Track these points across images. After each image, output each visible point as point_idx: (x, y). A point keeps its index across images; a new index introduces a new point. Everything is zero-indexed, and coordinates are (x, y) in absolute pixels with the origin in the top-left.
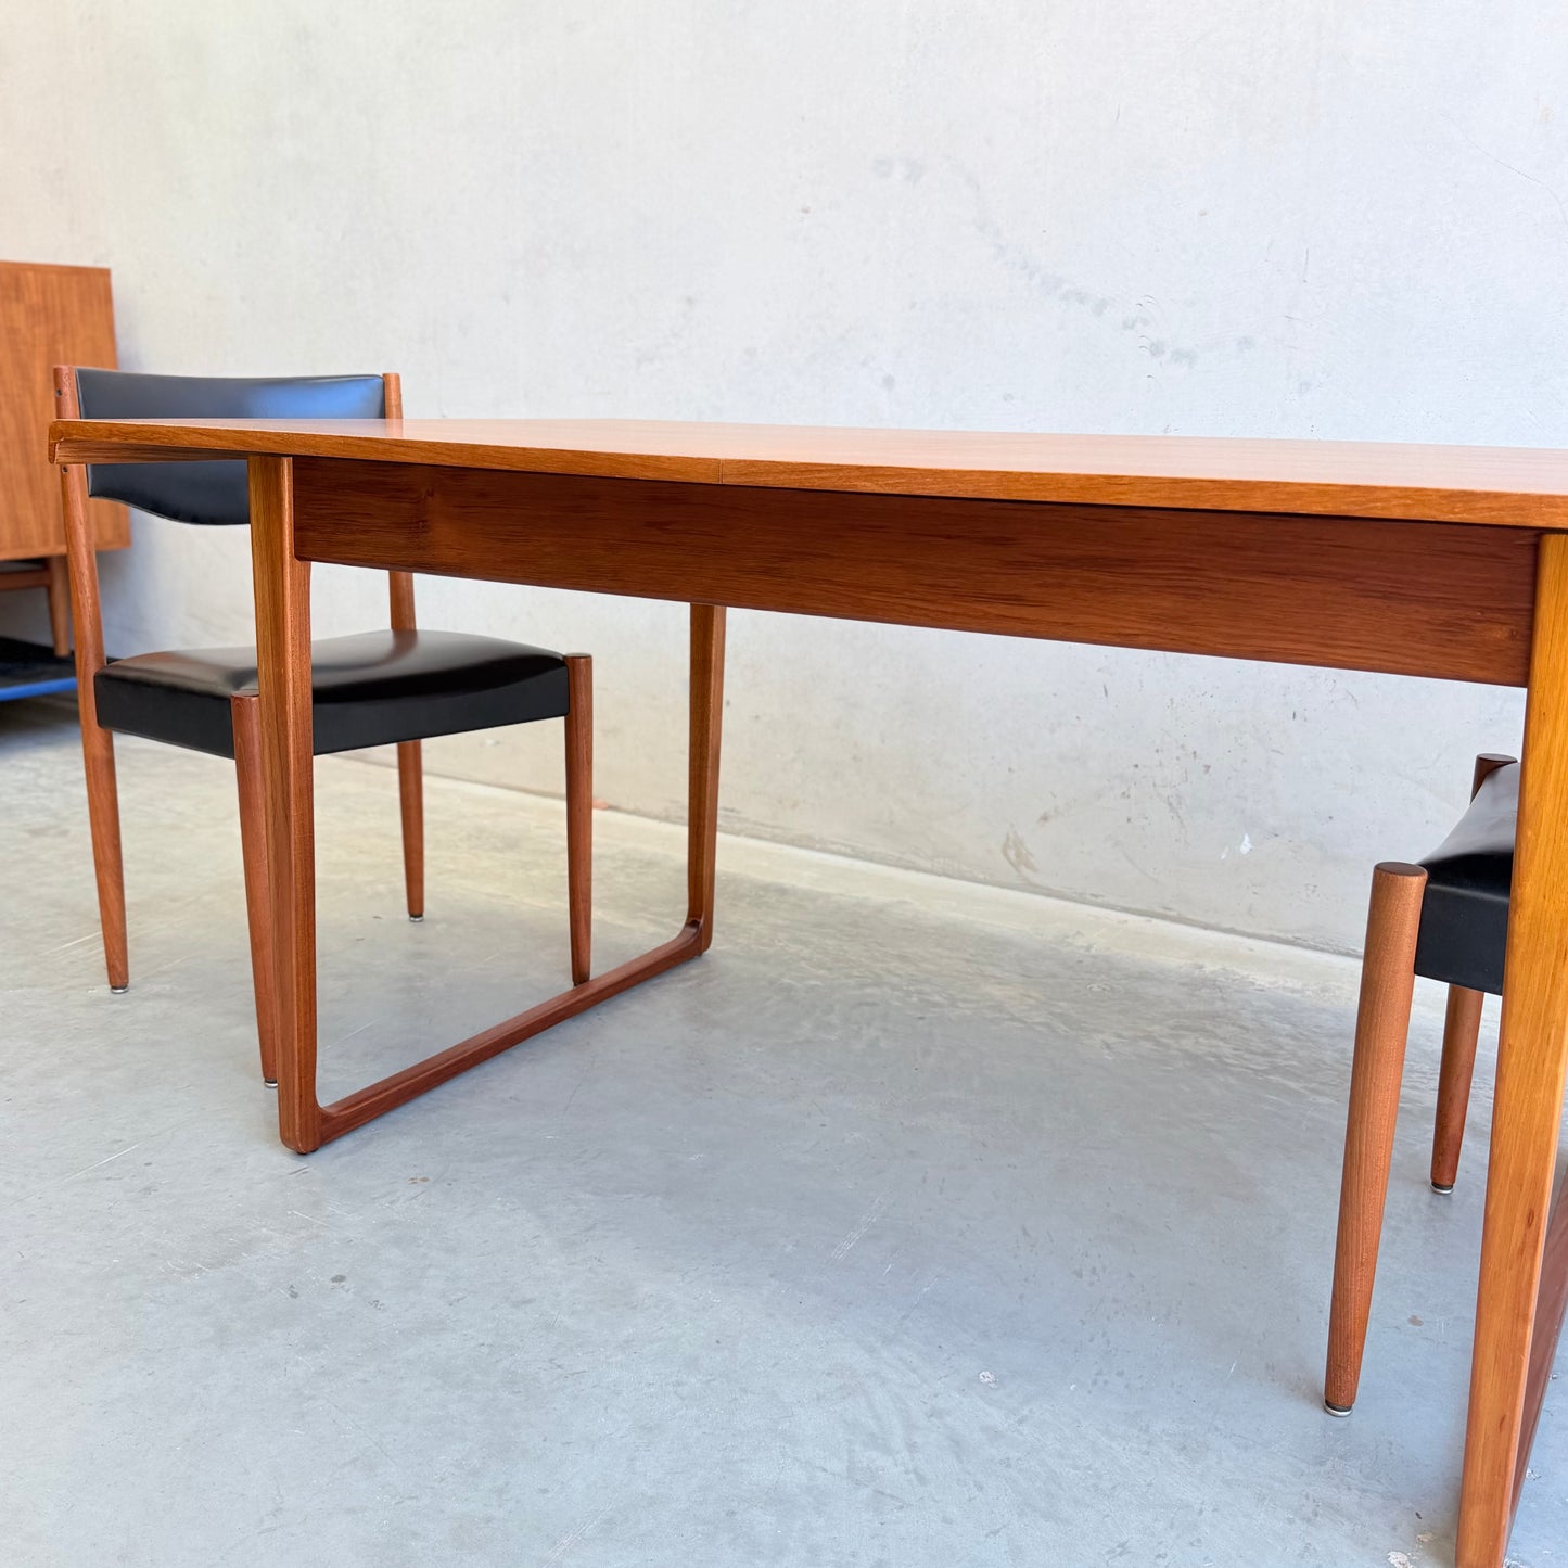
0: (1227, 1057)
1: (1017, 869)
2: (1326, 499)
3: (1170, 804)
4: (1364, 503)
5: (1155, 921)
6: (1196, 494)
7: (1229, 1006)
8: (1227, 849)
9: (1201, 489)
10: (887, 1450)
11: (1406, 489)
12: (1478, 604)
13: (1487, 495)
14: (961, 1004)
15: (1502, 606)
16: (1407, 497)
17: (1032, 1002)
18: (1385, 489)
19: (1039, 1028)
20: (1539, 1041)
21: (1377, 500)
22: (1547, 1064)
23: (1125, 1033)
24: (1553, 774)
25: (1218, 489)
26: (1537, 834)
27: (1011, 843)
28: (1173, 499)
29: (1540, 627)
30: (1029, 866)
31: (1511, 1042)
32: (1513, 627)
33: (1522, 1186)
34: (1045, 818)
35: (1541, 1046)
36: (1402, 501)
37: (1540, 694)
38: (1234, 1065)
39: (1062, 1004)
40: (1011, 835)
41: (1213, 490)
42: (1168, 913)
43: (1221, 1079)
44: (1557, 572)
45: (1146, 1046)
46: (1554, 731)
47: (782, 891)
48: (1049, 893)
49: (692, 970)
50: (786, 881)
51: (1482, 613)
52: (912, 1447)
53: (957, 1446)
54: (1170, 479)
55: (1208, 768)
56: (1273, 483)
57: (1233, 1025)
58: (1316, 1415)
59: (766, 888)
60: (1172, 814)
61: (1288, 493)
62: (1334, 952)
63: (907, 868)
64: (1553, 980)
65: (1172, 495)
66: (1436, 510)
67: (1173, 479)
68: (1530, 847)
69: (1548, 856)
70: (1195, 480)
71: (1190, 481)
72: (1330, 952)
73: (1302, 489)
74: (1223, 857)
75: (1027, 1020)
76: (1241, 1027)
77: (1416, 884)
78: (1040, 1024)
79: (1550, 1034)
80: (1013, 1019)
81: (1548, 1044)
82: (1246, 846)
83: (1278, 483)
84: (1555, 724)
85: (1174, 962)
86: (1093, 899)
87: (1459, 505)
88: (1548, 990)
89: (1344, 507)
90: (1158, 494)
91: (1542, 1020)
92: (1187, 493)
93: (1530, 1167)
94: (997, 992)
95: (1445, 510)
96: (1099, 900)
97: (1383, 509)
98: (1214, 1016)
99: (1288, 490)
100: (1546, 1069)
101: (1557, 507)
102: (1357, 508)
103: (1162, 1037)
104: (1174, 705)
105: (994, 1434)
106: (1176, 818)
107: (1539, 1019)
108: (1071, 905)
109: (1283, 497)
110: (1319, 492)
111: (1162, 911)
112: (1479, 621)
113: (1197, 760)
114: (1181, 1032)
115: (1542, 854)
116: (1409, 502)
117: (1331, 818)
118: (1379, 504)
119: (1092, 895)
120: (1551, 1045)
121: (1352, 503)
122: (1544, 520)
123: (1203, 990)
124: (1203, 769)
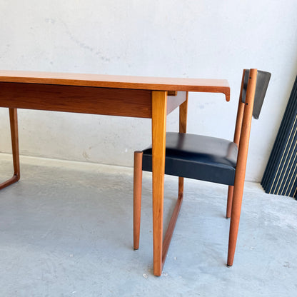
0: (122, 189)
1: (86, 158)
5: (111, 166)
7: (124, 180)
8: (123, 151)
10: (50, 273)
15: (147, 104)
17: (87, 183)
19: (88, 188)
26: (155, 144)
29: (153, 108)
30: (88, 157)
32: (149, 108)
33: (158, 205)
34: (90, 148)
37: (154, 119)
40: (84, 152)
43: (121, 193)
44: (155, 98)
45: (108, 189)
47: (37, 166)
48: (92, 162)
49: (16, 184)
50: (38, 164)
52: (55, 271)
53: (64, 269)
57: (124, 183)
58: (132, 251)
59: (34, 166)
63: (64, 160)
66: (132, 87)
68: (154, 146)
77: (141, 154)
82: (126, 151)
85: (114, 173)
87: (136, 86)
93: (159, 202)
94: (80, 182)
95: (134, 87)
98: (121, 182)
103: (111, 187)
105: (72, 266)
112: (143, 107)
114: (115, 185)
115: (156, 147)
123: (119, 177)
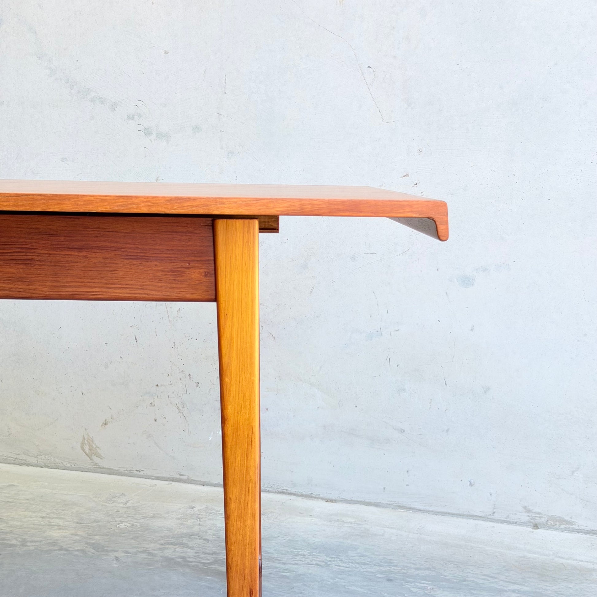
0: (189, 557)
1: (91, 458)
2: (106, 204)
3: (178, 408)
4: (127, 206)
5: (174, 483)
6: (31, 202)
7: (202, 529)
8: (212, 433)
9: (33, 199)
11: (148, 197)
12: (186, 259)
13: (189, 199)
14: (29, 544)
15: (199, 259)
16: (149, 201)
17: (78, 538)
18: (137, 197)
19: (77, 553)
20: (244, 492)
21: (133, 203)
22: (250, 505)
23: (130, 550)
24: (235, 346)
25: (43, 199)
26: (231, 380)
27: (86, 442)
28: (17, 206)
29: (219, 268)
30: (99, 456)
31: (230, 496)
32: (205, 270)
33: (244, 577)
34: (106, 423)
35: (245, 495)
36: (146, 204)
37: (224, 304)
38: (192, 562)
39: (97, 537)
40: (86, 437)
41: (41, 200)
42: (182, 477)
43: (182, 571)
44: (224, 239)
46: (232, 322)
48: (111, 472)
51: (189, 264)
54: (14, 194)
55: (198, 384)
56: (75, 195)
57: (200, 539)
60: (179, 414)
61: (85, 201)
62: (275, 492)
63: (21, 465)
64: (247, 457)
65: (16, 204)
66: (165, 208)
67: (16, 194)
68: (228, 387)
69: (237, 391)
70: (30, 195)
71: (27, 195)
72: (272, 492)
73: (92, 198)
74: (211, 439)
75: (70, 549)
76: (205, 540)
78: (78, 550)
79: (249, 488)
80: (61, 549)
81: (249, 493)
83: (78, 195)
84: (232, 319)
86: (138, 473)
87: (176, 204)
88: (245, 463)
89: (116, 208)
90: (7, 203)
91: (244, 481)
92: (25, 202)
93: (248, 565)
95: (169, 207)
96: (141, 473)
97: (137, 208)
98: (191, 535)
99: (84, 199)
100: (249, 507)
101: (224, 203)
102: (123, 208)
103: (154, 550)
104: (176, 346)
106: (182, 416)
107: (243, 480)
108: (124, 478)
109: (82, 203)
110: (102, 200)
111: (178, 477)
112: (188, 268)
113: (192, 379)
114: (167, 546)
115: (234, 389)
116: (150, 204)
117: (267, 409)
118: (134, 206)
119: (137, 471)
120: (250, 494)
121: (120, 205)
122: (218, 211)
123: (189, 521)
124: (196, 385)
